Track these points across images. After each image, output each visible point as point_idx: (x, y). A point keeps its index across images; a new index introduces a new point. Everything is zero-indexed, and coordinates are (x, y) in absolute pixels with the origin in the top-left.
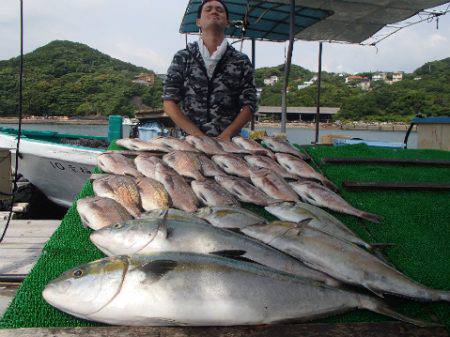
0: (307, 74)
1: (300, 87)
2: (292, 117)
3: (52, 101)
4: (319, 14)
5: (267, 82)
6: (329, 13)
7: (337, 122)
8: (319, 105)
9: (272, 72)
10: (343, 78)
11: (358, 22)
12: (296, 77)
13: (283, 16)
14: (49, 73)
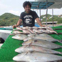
0: (51, 16)
1: (50, 18)
2: (48, 24)
3: (5, 23)
4: (52, 3)
5: (43, 17)
6: (54, 3)
7: (57, 24)
8: (53, 21)
9: (44, 16)
10: (58, 16)
11: (60, 5)
12: (49, 16)
13: (45, 4)
14: (5, 18)
